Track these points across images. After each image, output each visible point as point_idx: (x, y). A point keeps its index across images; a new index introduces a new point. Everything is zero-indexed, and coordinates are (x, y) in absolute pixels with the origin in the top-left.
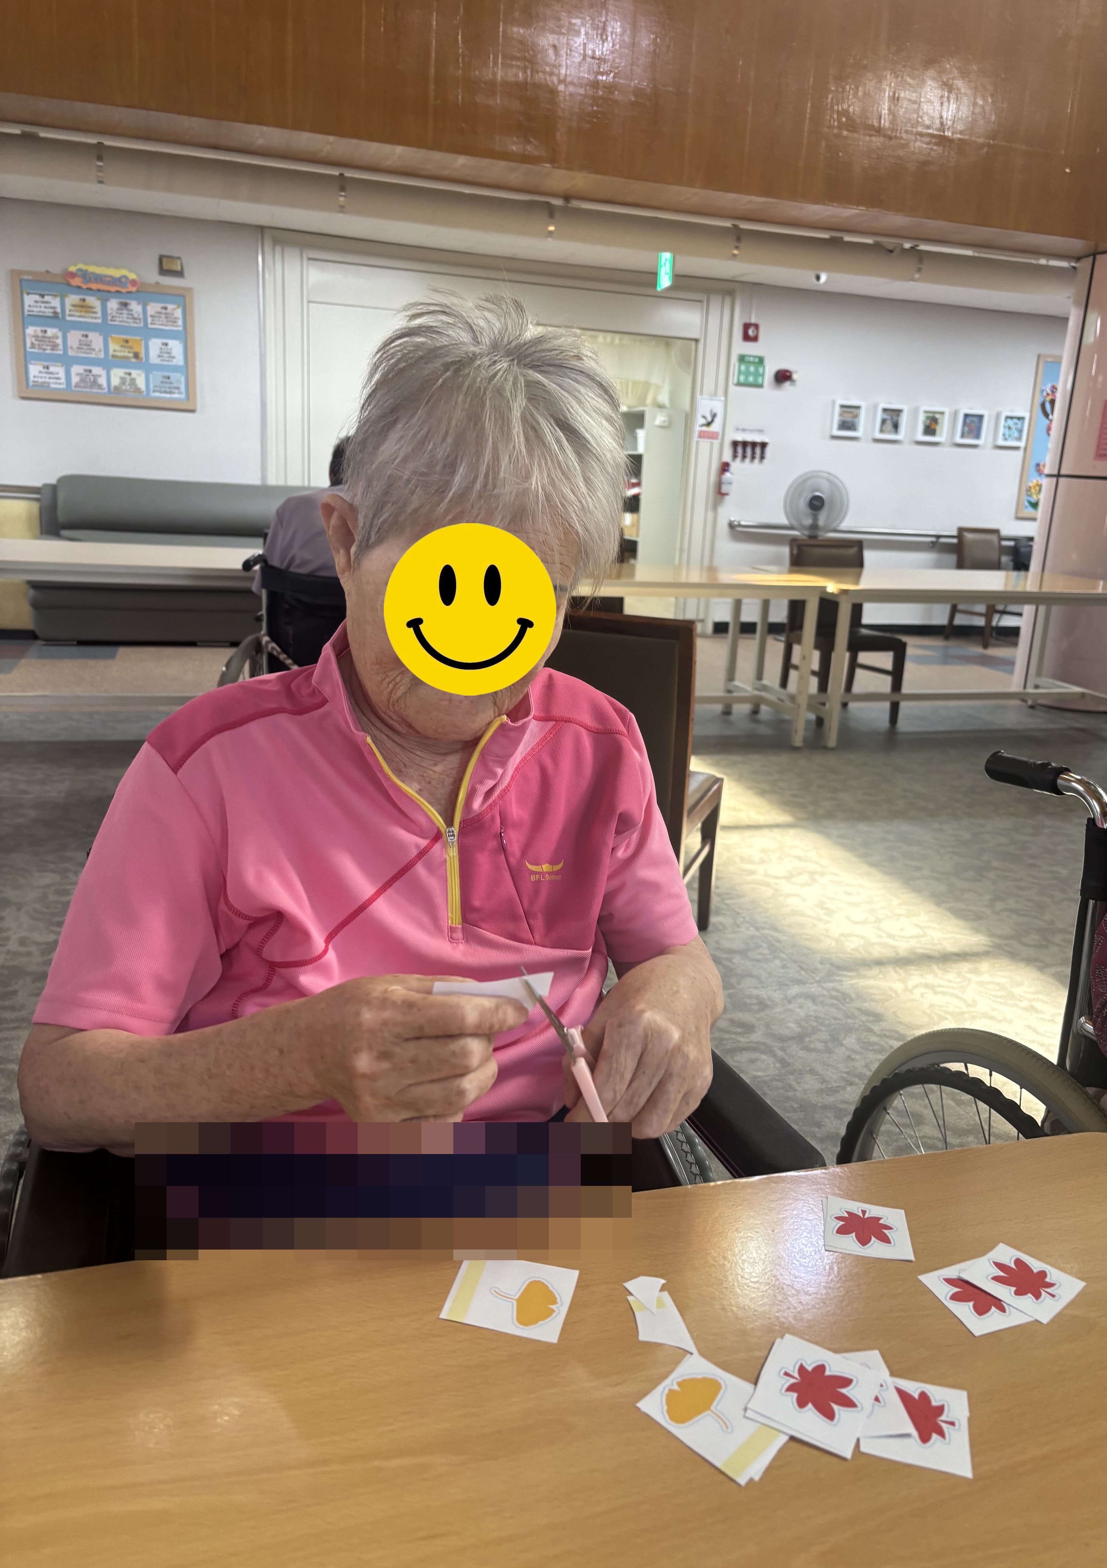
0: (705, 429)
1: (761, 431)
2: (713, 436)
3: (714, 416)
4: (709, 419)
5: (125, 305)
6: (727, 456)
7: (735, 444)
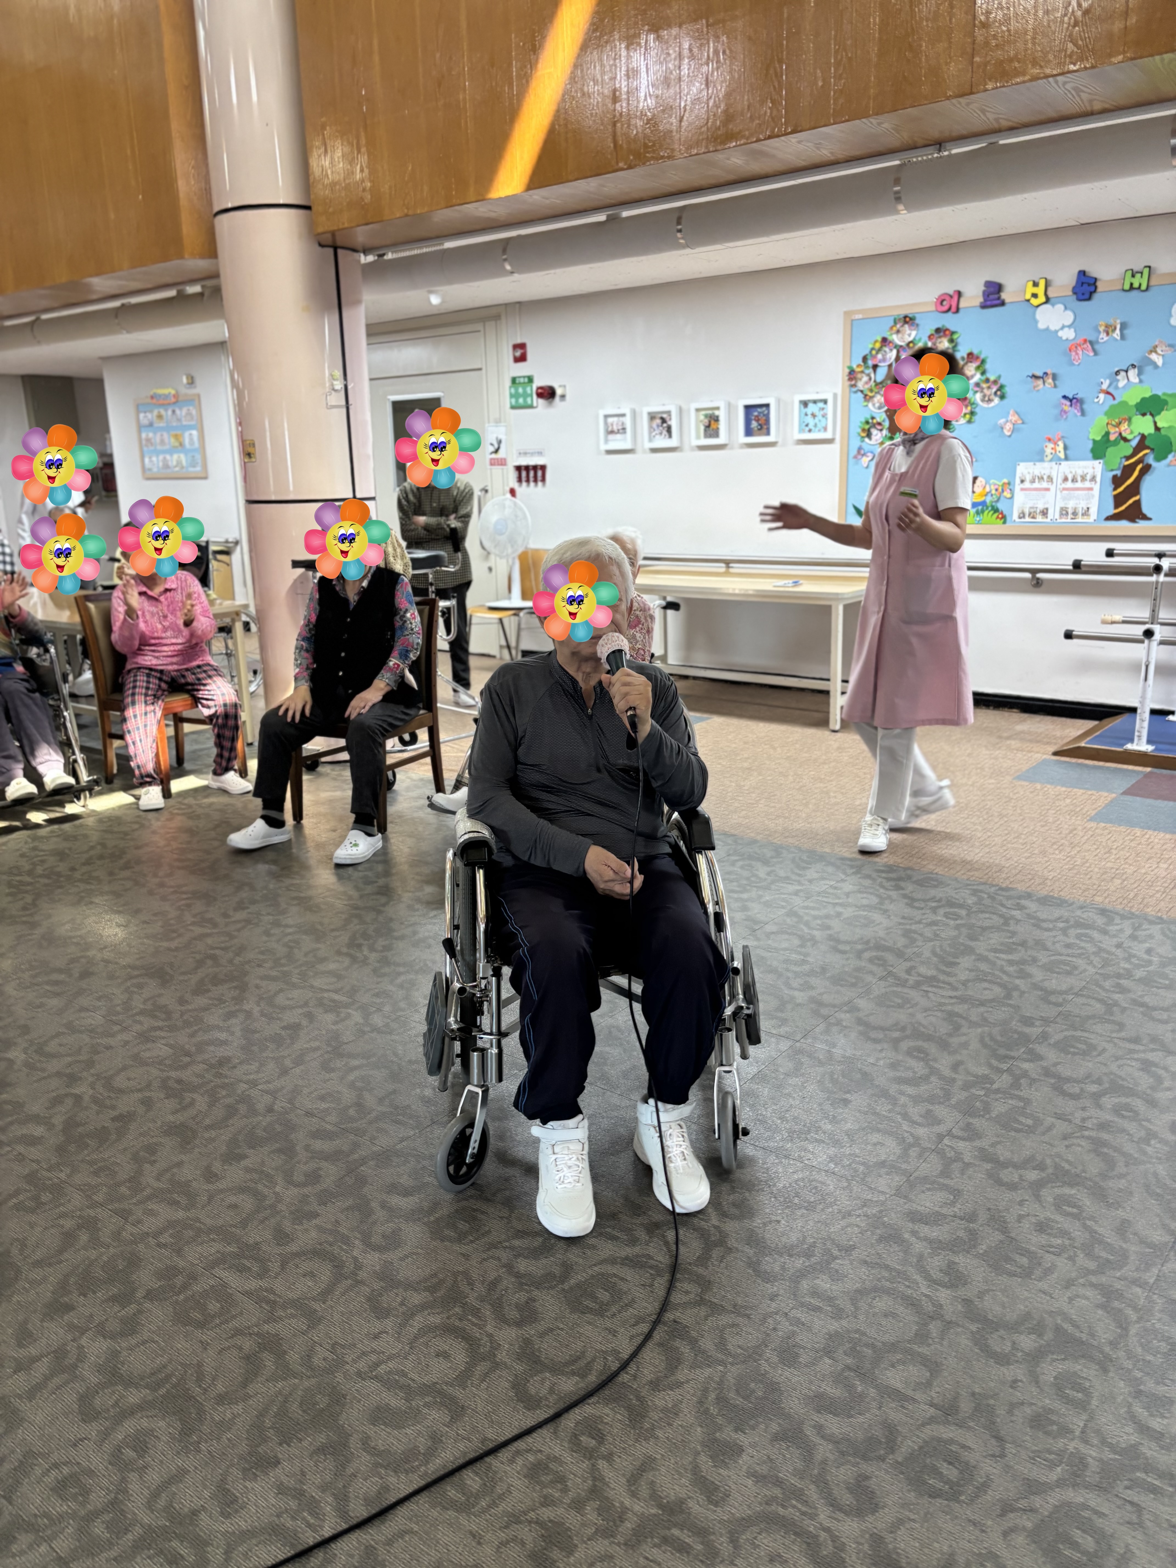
0: (494, 456)
1: (540, 453)
2: (502, 462)
3: (500, 442)
4: (496, 446)
5: (174, 412)
6: (513, 482)
7: (518, 468)
